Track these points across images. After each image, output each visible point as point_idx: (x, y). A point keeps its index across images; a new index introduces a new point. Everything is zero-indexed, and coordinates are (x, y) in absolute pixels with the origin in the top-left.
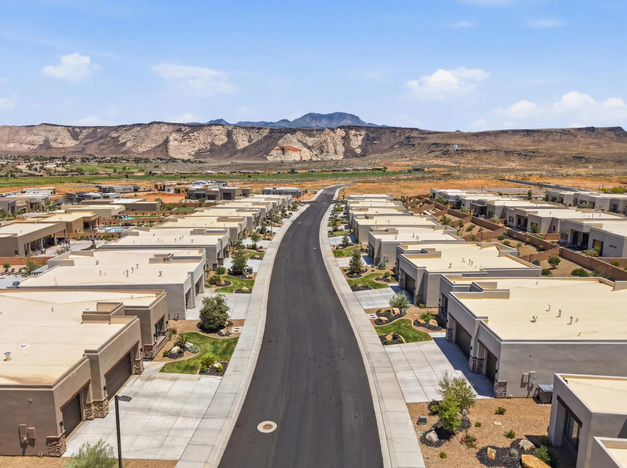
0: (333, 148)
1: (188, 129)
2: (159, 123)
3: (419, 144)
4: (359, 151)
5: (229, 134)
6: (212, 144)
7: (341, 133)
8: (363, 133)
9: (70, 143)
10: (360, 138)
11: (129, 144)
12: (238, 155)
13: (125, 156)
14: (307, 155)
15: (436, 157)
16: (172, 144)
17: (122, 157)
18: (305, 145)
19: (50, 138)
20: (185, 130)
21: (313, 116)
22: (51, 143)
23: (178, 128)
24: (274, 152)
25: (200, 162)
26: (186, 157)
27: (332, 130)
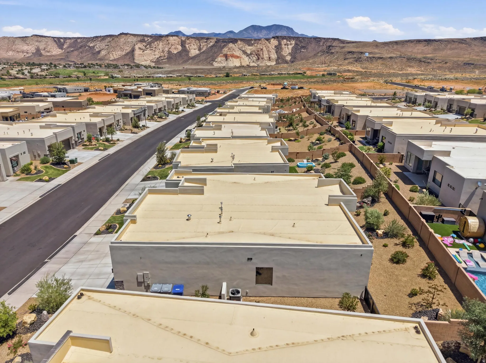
0: (267, 56)
1: (150, 40)
2: (126, 34)
3: (337, 52)
4: (288, 58)
5: (183, 44)
6: (169, 52)
7: (274, 42)
8: (293, 42)
9: (56, 51)
10: (290, 47)
11: (103, 53)
12: (190, 61)
13: (99, 62)
14: (246, 61)
15: (349, 63)
16: (137, 52)
17: (97, 64)
18: (245, 52)
19: (40, 48)
20: (148, 40)
21: (255, 28)
22: (42, 51)
23: (142, 38)
24: (219, 59)
25: (158, 68)
26: (147, 63)
27: (268, 40)
